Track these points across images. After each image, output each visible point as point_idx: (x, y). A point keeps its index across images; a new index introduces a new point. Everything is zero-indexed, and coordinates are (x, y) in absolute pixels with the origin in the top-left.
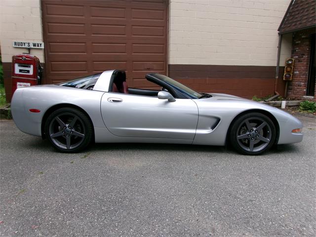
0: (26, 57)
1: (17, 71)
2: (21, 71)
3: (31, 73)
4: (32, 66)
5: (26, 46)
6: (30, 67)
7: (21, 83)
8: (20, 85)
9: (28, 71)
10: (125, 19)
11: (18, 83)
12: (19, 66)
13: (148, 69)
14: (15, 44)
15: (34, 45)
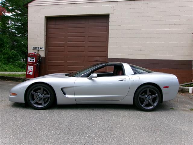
0: (33, 54)
1: (29, 61)
2: (31, 60)
3: (34, 61)
4: (35, 58)
5: (37, 49)
6: (34, 58)
7: (30, 66)
8: (29, 67)
9: (33, 61)
10: (85, 33)
11: (29, 66)
12: (30, 58)
13: (97, 61)
14: (33, 47)
15: (40, 48)
